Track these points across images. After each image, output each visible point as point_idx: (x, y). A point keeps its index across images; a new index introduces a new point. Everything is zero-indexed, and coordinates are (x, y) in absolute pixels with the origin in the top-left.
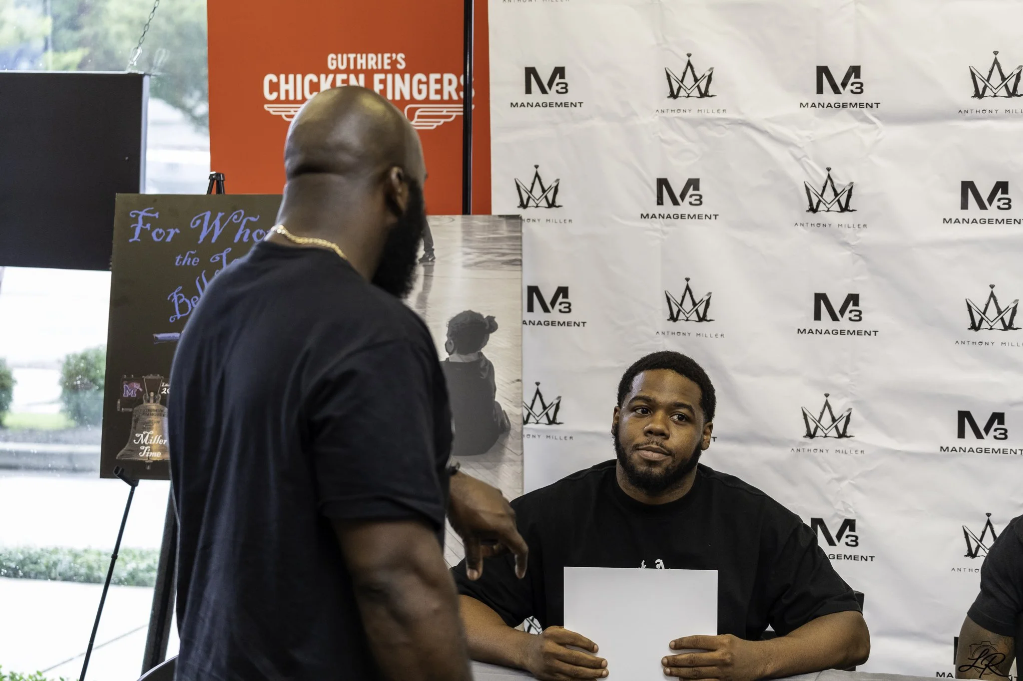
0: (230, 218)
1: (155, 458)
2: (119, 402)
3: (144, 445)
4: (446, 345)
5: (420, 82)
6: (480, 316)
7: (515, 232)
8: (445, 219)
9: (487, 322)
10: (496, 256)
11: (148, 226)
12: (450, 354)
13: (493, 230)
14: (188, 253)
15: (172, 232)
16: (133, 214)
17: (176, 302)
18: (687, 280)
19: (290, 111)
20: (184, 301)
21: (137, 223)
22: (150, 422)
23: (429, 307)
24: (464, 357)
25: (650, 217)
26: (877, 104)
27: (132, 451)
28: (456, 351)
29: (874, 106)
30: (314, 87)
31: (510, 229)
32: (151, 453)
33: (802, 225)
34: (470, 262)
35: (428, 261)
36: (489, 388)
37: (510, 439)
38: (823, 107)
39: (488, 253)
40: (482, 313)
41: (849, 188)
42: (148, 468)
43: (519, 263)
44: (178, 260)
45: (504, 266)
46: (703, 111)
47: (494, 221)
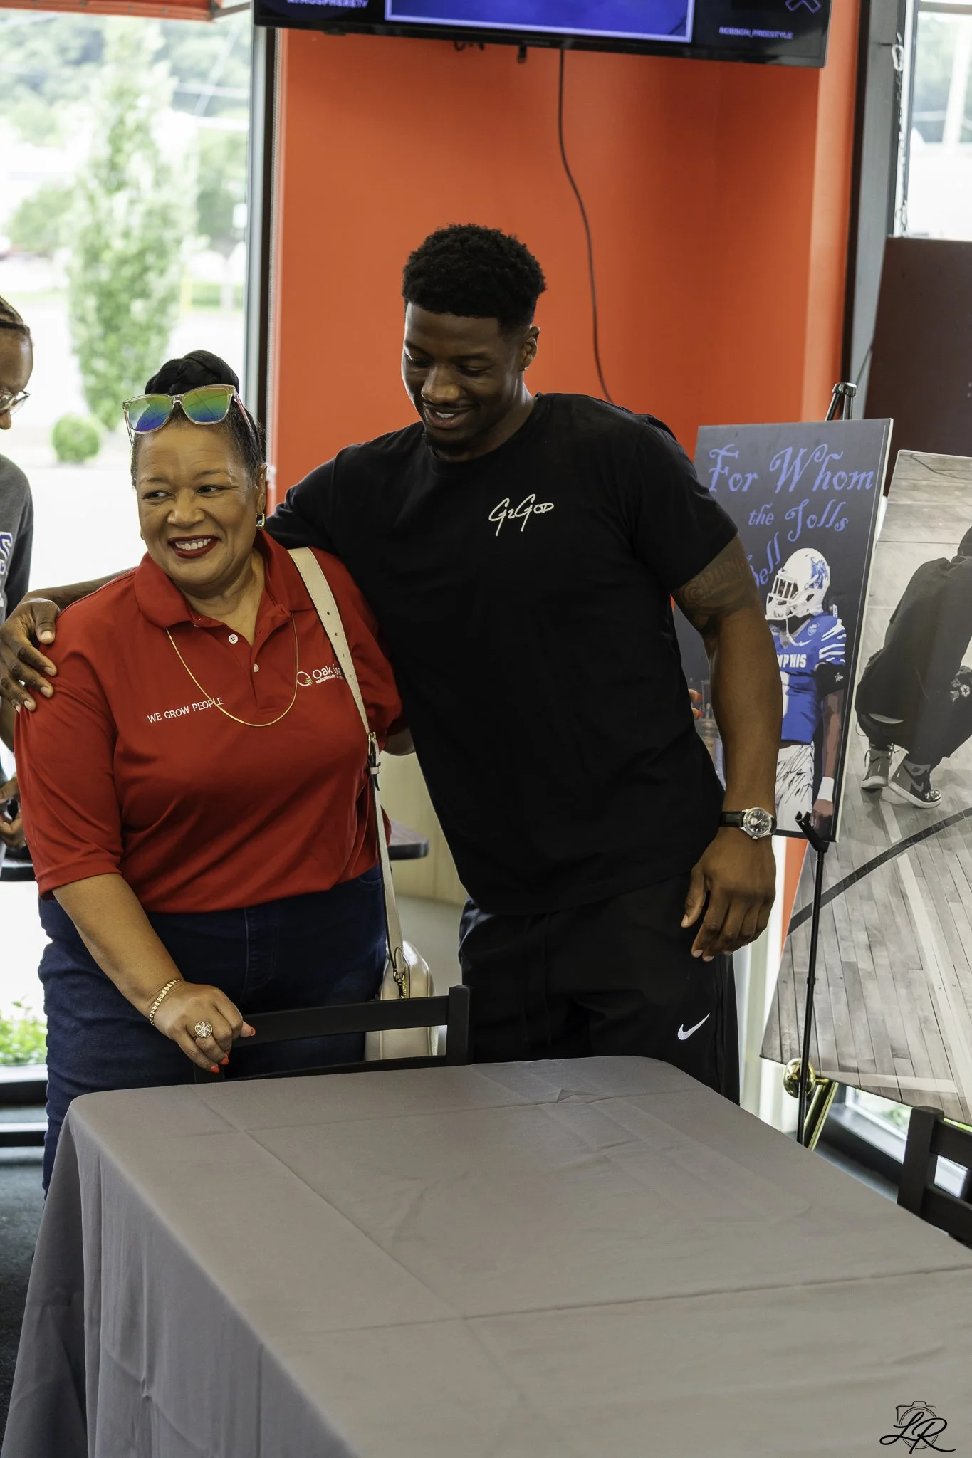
0: (812, 456)
14: (763, 507)
21: (715, 465)
44: (751, 518)
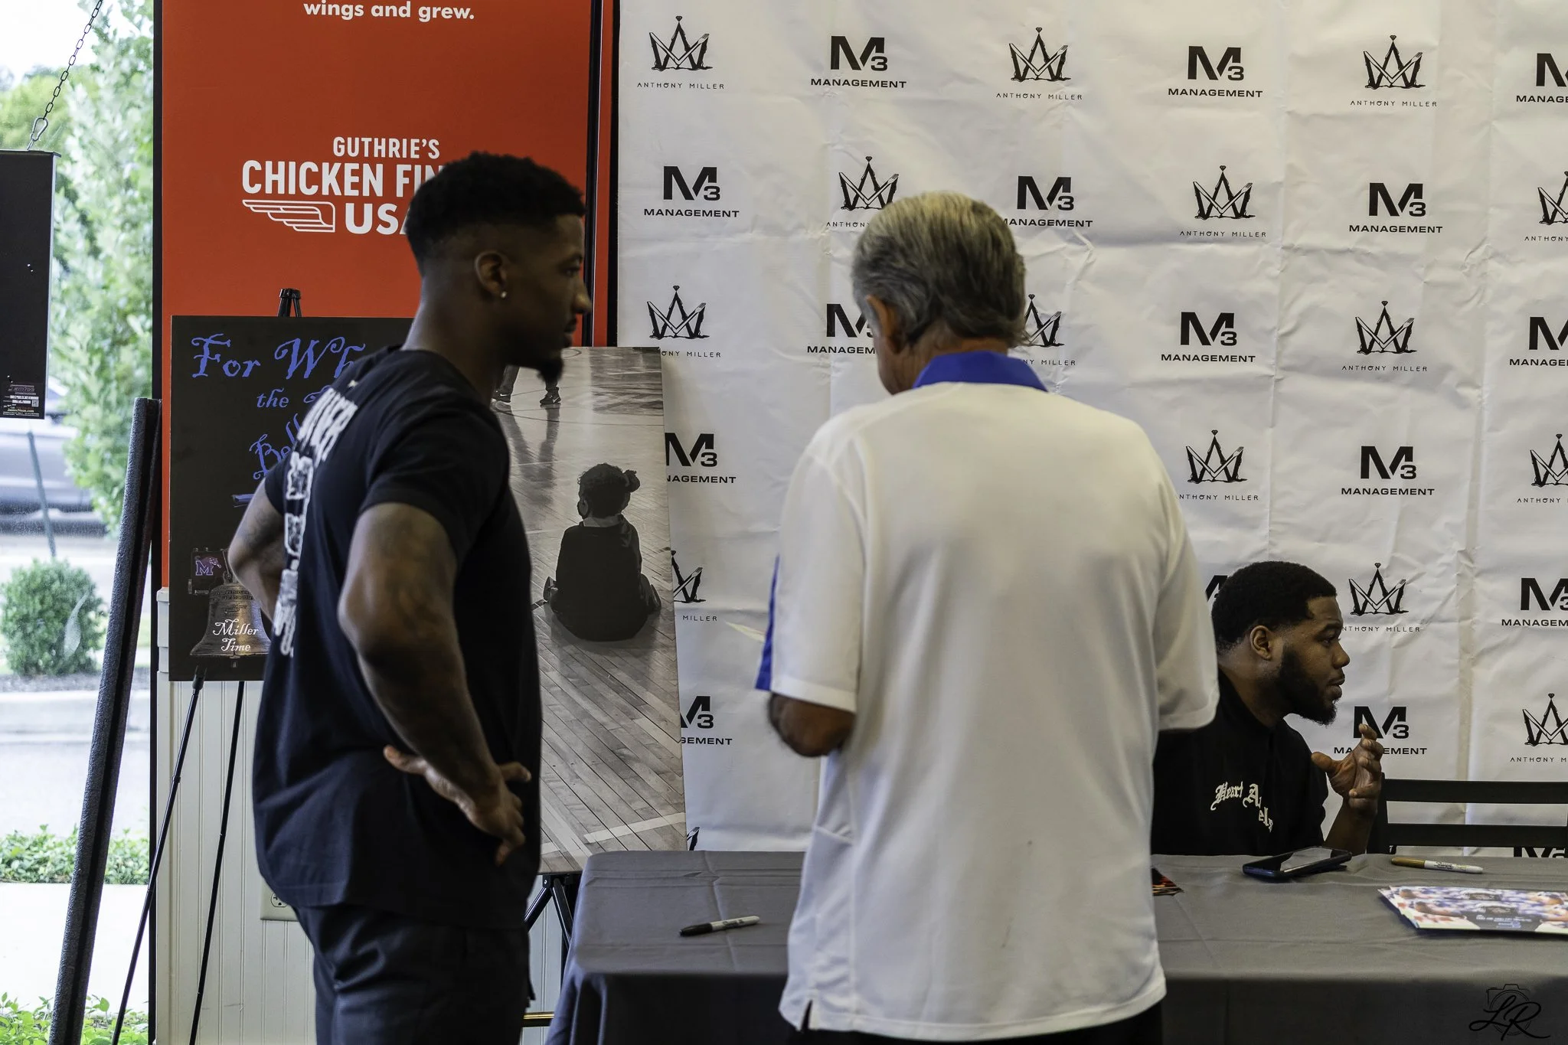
0: (327, 347)
1: (243, 652)
2: (190, 583)
3: (227, 636)
4: (578, 506)
6: (618, 470)
7: (655, 368)
9: (627, 479)
10: (634, 398)
11: (217, 357)
12: (584, 517)
13: (628, 366)
15: (250, 364)
16: (195, 341)
17: (261, 454)
19: (279, 209)
20: (272, 452)
22: (234, 606)
23: (557, 460)
24: (602, 521)
25: (818, 350)
26: (1089, 222)
27: (211, 644)
28: (590, 514)
29: (1086, 224)
30: (314, 179)
31: (647, 364)
32: (238, 647)
34: (602, 404)
35: (553, 403)
36: (635, 559)
37: (661, 621)
38: (1025, 224)
39: (624, 394)
40: (619, 466)
41: (1056, 318)
42: (235, 666)
43: (660, 406)
45: (643, 409)
47: (630, 355)
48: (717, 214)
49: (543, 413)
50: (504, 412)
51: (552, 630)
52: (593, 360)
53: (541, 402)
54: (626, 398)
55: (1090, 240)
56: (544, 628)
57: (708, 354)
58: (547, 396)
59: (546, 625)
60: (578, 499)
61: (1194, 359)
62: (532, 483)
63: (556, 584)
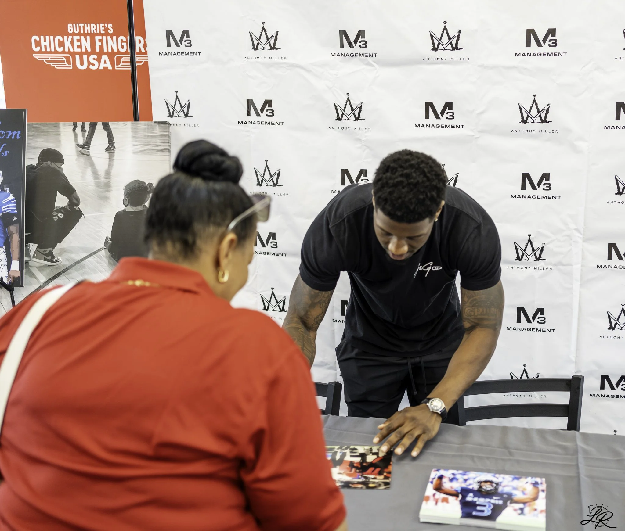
4: (123, 201)
5: (122, 41)
6: (144, 183)
7: (166, 132)
8: (121, 124)
9: (149, 187)
10: (153, 147)
12: (126, 206)
13: (150, 131)
18: (266, 161)
19: (48, 58)
23: (113, 178)
24: (134, 208)
25: (243, 123)
28: (129, 205)
29: (374, 55)
30: (61, 44)
31: (161, 130)
33: (333, 128)
34: (137, 150)
35: (111, 150)
38: (344, 56)
39: (148, 145)
40: (145, 181)
41: (360, 105)
43: (168, 151)
45: (158, 153)
46: (272, 58)
47: (152, 125)
48: (191, 54)
49: (107, 155)
50: (87, 155)
51: (109, 261)
52: (133, 128)
53: (105, 149)
54: (149, 147)
55: (377, 64)
56: (104, 261)
57: (193, 125)
58: (108, 147)
59: (105, 259)
60: (123, 197)
61: (432, 127)
62: (101, 190)
63: (111, 239)
